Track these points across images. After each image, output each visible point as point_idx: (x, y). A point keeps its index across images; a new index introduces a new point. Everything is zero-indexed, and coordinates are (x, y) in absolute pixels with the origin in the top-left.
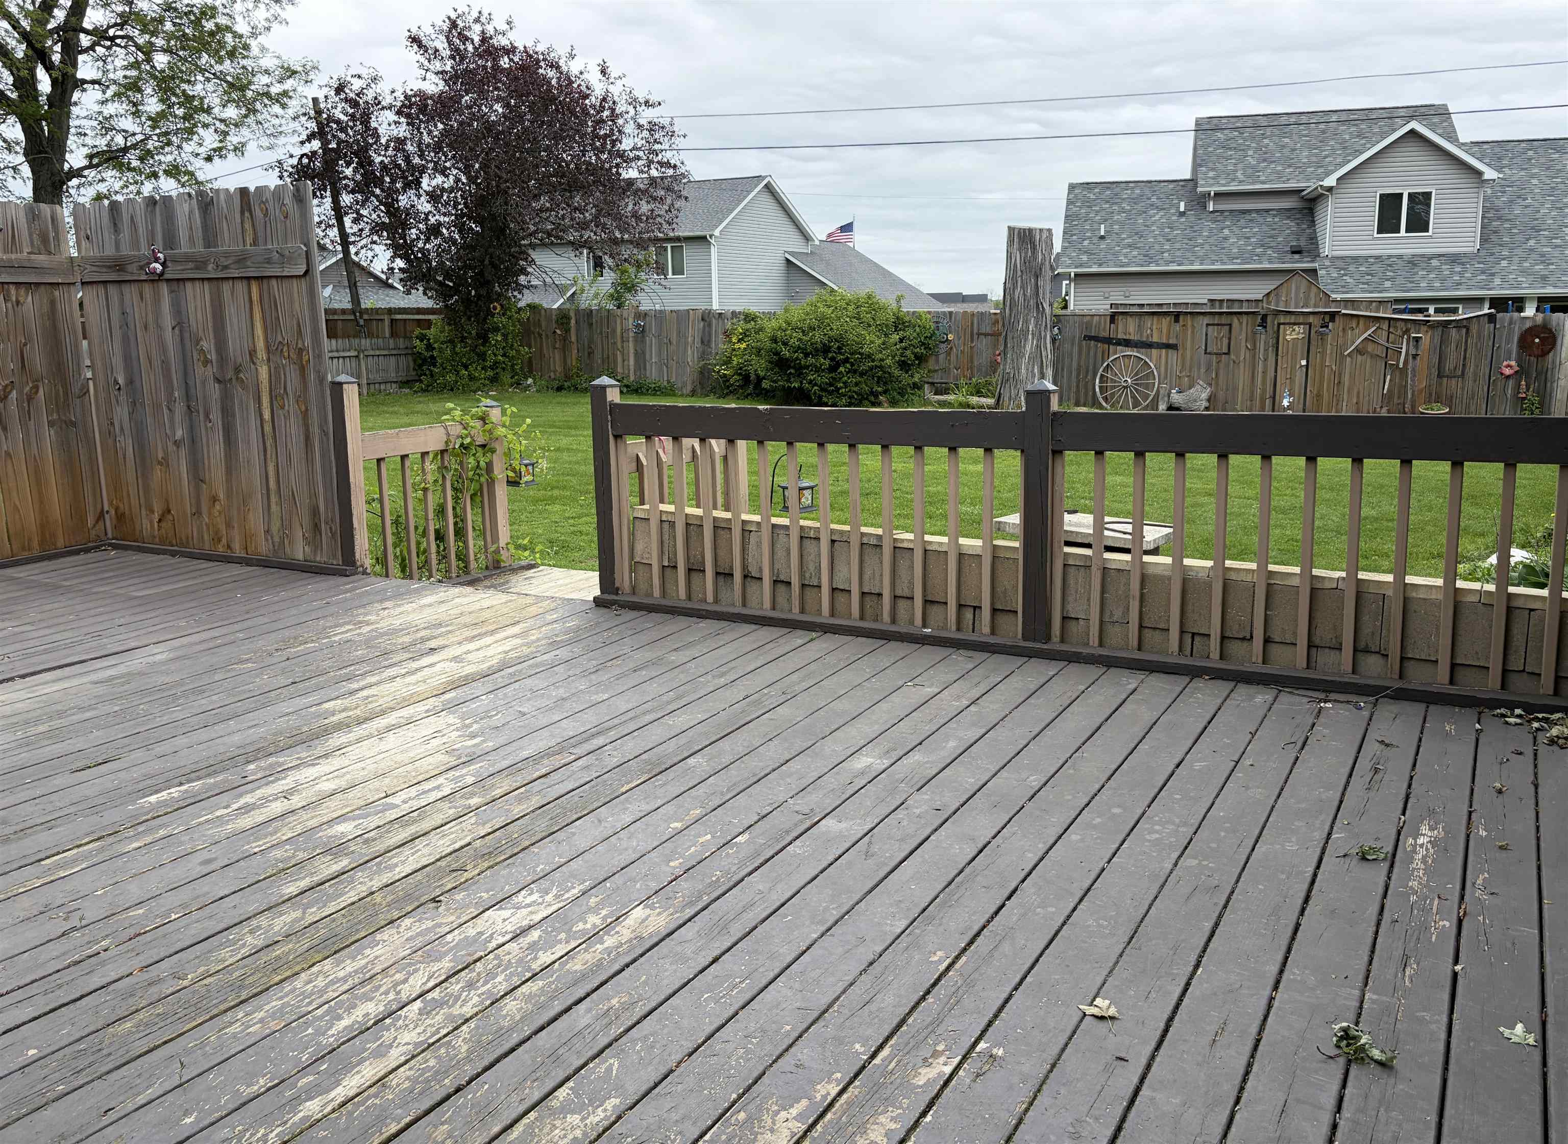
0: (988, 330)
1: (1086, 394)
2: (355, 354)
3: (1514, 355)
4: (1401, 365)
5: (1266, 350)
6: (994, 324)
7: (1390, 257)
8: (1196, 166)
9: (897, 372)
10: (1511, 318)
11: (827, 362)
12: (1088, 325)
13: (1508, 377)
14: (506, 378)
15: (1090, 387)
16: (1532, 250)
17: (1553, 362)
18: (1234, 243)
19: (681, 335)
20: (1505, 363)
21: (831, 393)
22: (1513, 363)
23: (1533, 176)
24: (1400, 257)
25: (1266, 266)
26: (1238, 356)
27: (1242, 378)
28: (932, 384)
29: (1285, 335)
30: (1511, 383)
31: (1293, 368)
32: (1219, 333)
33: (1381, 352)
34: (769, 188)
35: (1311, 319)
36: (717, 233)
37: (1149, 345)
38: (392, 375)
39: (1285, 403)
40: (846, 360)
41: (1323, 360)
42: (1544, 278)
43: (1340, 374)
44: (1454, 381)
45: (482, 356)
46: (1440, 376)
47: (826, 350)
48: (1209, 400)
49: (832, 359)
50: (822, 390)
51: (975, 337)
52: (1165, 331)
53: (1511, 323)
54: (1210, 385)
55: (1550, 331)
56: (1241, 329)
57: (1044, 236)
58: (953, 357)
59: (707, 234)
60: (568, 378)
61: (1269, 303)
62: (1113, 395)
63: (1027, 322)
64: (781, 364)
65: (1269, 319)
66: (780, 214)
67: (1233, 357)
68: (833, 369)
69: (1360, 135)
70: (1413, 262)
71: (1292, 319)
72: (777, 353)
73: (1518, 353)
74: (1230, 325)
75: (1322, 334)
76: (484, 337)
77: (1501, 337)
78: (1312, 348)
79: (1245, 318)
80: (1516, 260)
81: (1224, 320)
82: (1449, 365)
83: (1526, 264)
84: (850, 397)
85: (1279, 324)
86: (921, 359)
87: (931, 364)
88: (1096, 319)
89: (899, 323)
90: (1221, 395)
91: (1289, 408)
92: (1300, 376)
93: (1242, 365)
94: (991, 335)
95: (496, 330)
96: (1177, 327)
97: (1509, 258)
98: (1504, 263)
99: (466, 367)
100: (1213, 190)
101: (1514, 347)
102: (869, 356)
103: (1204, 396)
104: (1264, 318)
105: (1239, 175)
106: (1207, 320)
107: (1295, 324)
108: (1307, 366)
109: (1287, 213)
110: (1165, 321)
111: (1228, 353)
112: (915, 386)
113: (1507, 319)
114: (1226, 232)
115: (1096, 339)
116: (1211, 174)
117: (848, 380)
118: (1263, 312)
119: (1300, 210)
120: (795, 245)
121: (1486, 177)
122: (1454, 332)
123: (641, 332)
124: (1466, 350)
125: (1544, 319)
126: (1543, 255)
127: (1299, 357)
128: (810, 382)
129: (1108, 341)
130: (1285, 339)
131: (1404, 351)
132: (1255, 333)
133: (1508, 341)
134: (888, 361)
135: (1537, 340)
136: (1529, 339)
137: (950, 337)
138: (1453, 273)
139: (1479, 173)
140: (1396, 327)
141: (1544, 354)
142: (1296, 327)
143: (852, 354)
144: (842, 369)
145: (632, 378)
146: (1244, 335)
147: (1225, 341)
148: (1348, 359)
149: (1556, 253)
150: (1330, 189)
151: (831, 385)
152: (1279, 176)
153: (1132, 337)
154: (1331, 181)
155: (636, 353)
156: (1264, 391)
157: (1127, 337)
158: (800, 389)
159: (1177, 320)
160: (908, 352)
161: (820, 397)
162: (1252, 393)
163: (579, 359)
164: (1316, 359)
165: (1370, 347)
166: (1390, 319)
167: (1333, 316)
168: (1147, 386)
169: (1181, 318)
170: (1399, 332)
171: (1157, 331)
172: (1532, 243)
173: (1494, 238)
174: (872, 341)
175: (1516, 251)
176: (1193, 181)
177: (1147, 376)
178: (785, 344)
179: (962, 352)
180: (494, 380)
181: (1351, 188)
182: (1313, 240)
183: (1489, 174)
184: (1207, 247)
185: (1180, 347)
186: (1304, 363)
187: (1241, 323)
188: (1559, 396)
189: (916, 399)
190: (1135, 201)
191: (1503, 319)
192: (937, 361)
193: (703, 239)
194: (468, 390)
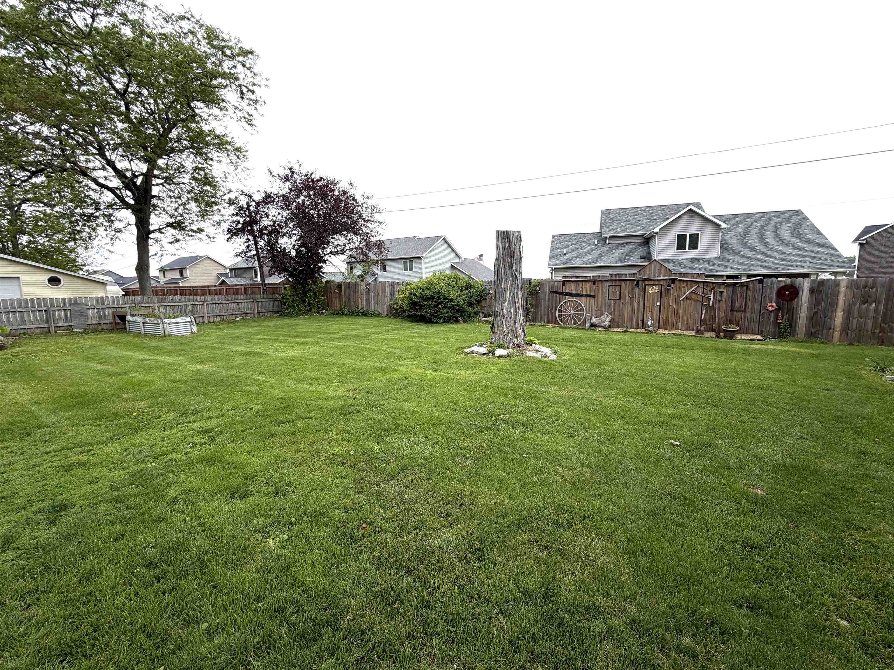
1: (552, 318)
2: (252, 300)
3: (774, 300)
4: (711, 305)
5: (639, 298)
7: (682, 259)
8: (601, 227)
9: (465, 307)
10: (772, 281)
11: (433, 303)
12: (552, 287)
13: (771, 312)
14: (315, 310)
15: (554, 314)
16: (742, 256)
17: (797, 303)
18: (617, 256)
19: (383, 291)
20: (769, 304)
21: (436, 317)
22: (774, 304)
23: (739, 228)
24: (686, 259)
25: (630, 264)
26: (625, 301)
27: (627, 310)
28: (483, 312)
29: (649, 290)
30: (772, 314)
31: (653, 306)
32: (615, 289)
33: (699, 298)
34: (444, 240)
35: (662, 283)
36: (424, 255)
37: (581, 296)
38: (271, 309)
39: (649, 323)
40: (442, 302)
41: (668, 303)
42: (749, 267)
43: (677, 309)
44: (740, 313)
45: (304, 301)
46: (732, 310)
47: (432, 298)
48: (610, 322)
49: (436, 302)
50: (432, 315)
52: (588, 289)
53: (771, 284)
54: (611, 314)
55: (795, 288)
56: (626, 288)
57: (516, 235)
59: (420, 256)
60: (341, 309)
61: (640, 275)
62: (564, 318)
63: (506, 283)
64: (413, 304)
65: (640, 283)
66: (449, 249)
67: (622, 301)
68: (436, 306)
69: (666, 214)
70: (692, 261)
71: (652, 283)
72: (411, 300)
73: (776, 299)
74: (621, 286)
75: (668, 290)
76: (305, 293)
77: (766, 291)
78: (663, 296)
79: (628, 282)
80: (736, 260)
81: (617, 283)
82: (737, 305)
83: (741, 262)
84: (444, 319)
85: (645, 285)
86: (479, 302)
87: (483, 304)
88: (556, 283)
89: (468, 286)
90: (616, 319)
91: (651, 326)
92: (656, 311)
93: (626, 305)
95: (310, 290)
96: (595, 287)
97: (733, 259)
98: (731, 261)
99: (297, 305)
100: (608, 236)
101: (774, 296)
102: (452, 300)
103: (608, 319)
104: (638, 282)
105: (619, 229)
106: (608, 284)
107: (653, 285)
108: (660, 305)
109: (638, 244)
110: (589, 284)
111: (620, 299)
112: (476, 313)
113: (770, 282)
114: (614, 251)
115: (556, 293)
116: (608, 230)
117: (444, 312)
118: (637, 279)
119: (643, 242)
120: (455, 260)
121: (722, 227)
122: (739, 289)
123: (368, 290)
124: (746, 298)
125: (791, 282)
126: (748, 258)
127: (656, 300)
128: (426, 312)
129: (562, 293)
130: (648, 292)
131: (712, 298)
132: (633, 289)
133: (771, 293)
134: (461, 303)
135: (787, 293)
136: (783, 292)
137: (491, 292)
138: (709, 266)
139: (719, 226)
140: (707, 286)
141: (792, 299)
142: (654, 287)
143: (444, 299)
144: (440, 306)
145: (364, 309)
146: (627, 291)
147: (618, 293)
148: (682, 302)
149: (753, 257)
150: (657, 233)
151: (435, 313)
152: (635, 230)
153: (573, 292)
154: (657, 230)
155: (366, 300)
156: (638, 317)
157: (571, 292)
158: (421, 315)
159: (594, 284)
160: (472, 299)
161: (431, 319)
162: (632, 319)
163: (345, 302)
164: (665, 302)
165: (693, 296)
166: (704, 282)
167: (673, 281)
168: (580, 315)
169: (596, 283)
170: (709, 289)
171: (585, 289)
172: (742, 253)
173: (725, 251)
174: (454, 293)
175: (736, 257)
176: (601, 233)
177: (580, 310)
178: (415, 295)
180: (310, 310)
181: (664, 232)
182: (649, 253)
183: (724, 225)
184: (606, 257)
185: (596, 296)
186: (658, 304)
187: (626, 285)
188: (801, 321)
189: (475, 319)
190: (577, 241)
191: (767, 283)
192: (485, 302)
193: (419, 258)
194: (297, 315)
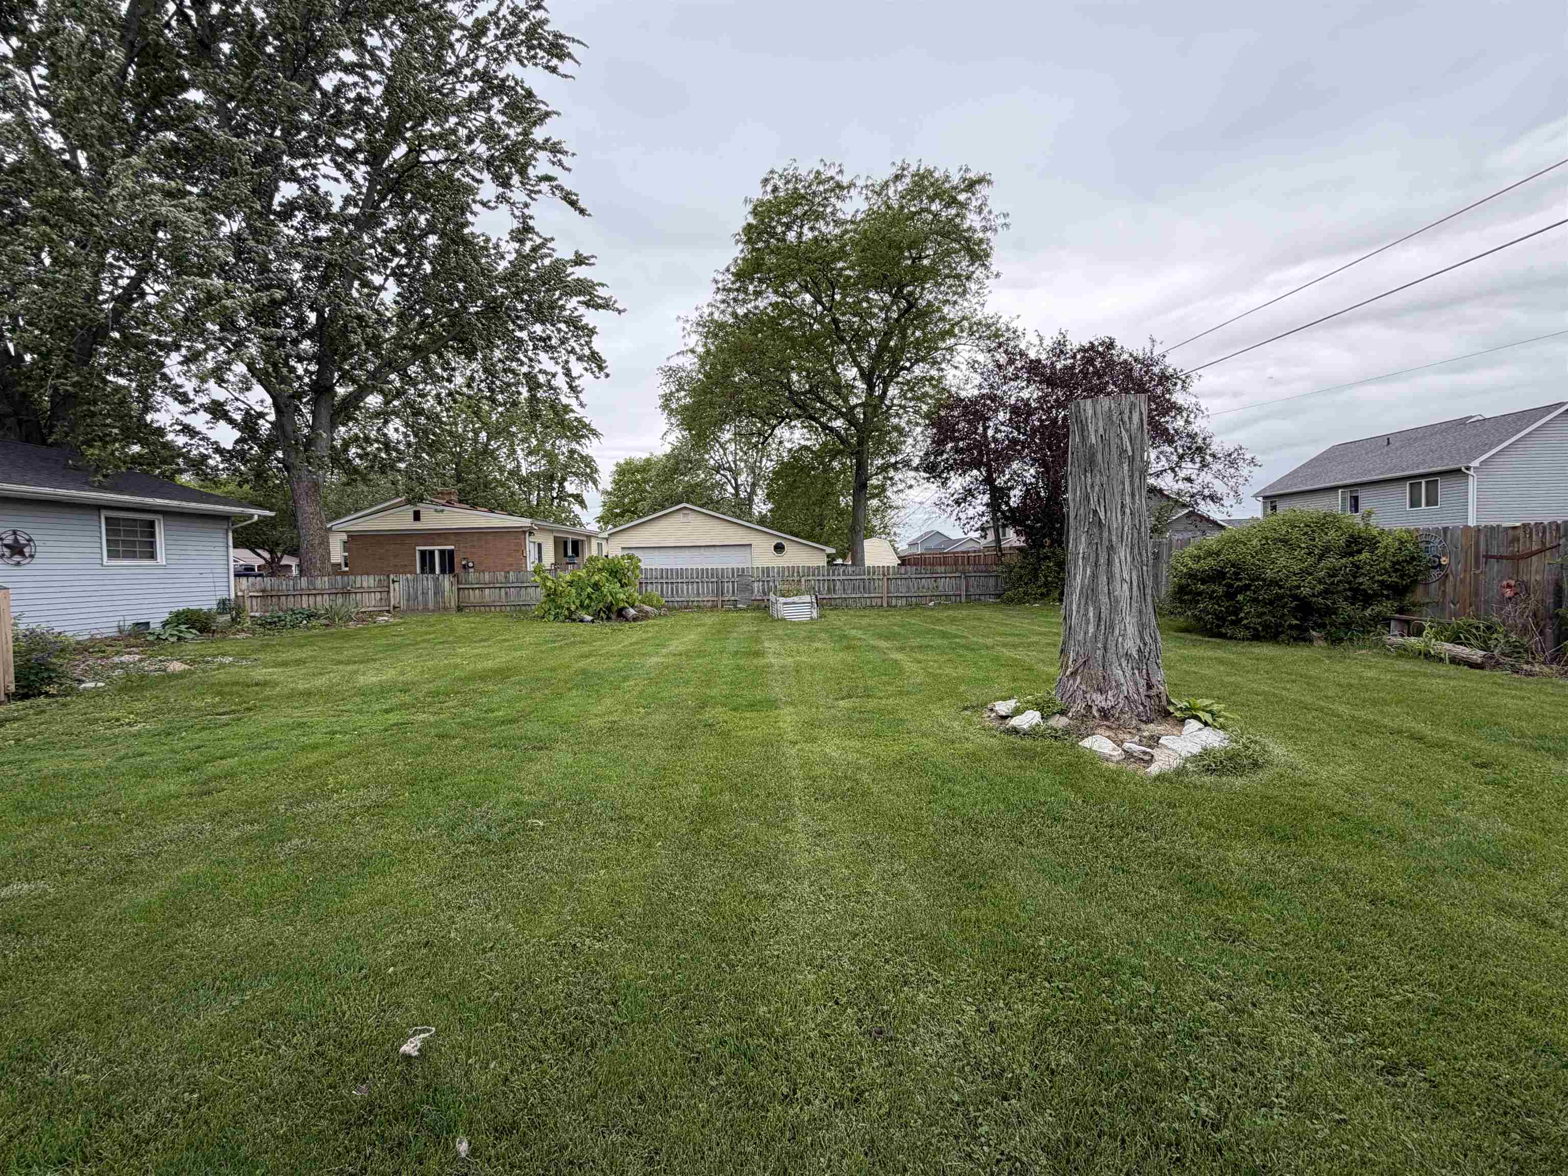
0: (1504, 551)
6: (1512, 542)
36: (1475, 463)
38: (991, 590)
40: (1247, 587)
45: (1037, 578)
51: (1482, 560)
58: (1449, 588)
59: (1462, 466)
68: (1230, 595)
76: (1039, 564)
87: (1419, 596)
89: (1362, 545)
94: (1507, 558)
102: (1275, 583)
137: (1444, 561)
143: (1253, 580)
179: (1462, 581)
192: (1427, 593)
193: (1458, 471)
194: (1021, 602)
